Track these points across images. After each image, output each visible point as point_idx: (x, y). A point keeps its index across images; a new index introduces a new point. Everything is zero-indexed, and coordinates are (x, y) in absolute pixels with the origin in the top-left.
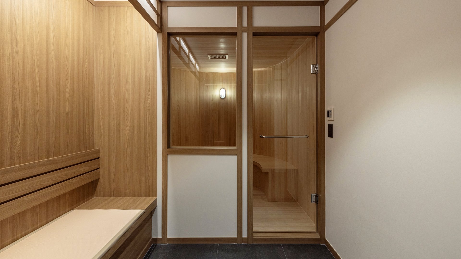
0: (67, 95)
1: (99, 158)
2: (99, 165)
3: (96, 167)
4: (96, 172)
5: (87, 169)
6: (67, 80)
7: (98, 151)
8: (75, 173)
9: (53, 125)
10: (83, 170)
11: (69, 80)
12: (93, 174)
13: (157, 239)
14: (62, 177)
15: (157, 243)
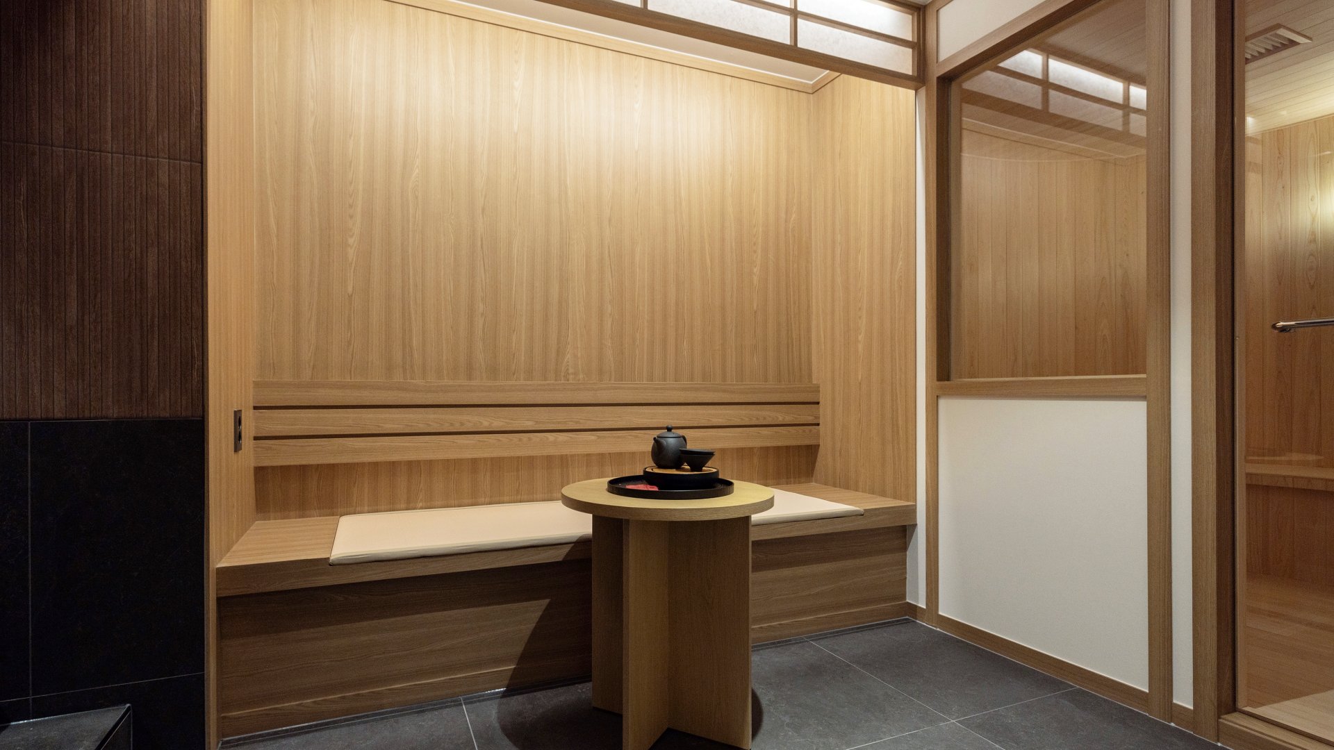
0: (755, 279)
1: (818, 403)
2: (818, 418)
3: (810, 419)
4: (810, 431)
5: (789, 419)
6: (755, 252)
7: (816, 390)
8: (765, 418)
9: (732, 330)
10: (781, 419)
11: (759, 251)
12: (804, 431)
13: (916, 606)
14: (742, 419)
15: (916, 619)
